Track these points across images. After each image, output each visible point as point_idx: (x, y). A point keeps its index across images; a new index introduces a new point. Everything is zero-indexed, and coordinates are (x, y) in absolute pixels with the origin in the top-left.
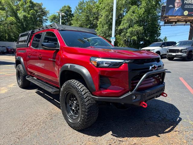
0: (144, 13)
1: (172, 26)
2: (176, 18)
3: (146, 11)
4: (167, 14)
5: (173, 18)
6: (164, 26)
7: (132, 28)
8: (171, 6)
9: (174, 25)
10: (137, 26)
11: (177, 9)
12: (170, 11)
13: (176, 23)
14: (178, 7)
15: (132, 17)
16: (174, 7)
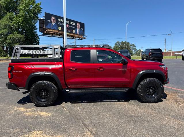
0: (23, 22)
1: (49, 36)
2: (54, 31)
3: (24, 20)
4: (47, 27)
5: (52, 31)
6: (43, 36)
7: (12, 35)
8: (48, 21)
9: (51, 36)
10: (18, 33)
11: (53, 24)
12: (48, 25)
13: (52, 35)
14: (54, 23)
15: (10, 24)
16: (51, 22)
